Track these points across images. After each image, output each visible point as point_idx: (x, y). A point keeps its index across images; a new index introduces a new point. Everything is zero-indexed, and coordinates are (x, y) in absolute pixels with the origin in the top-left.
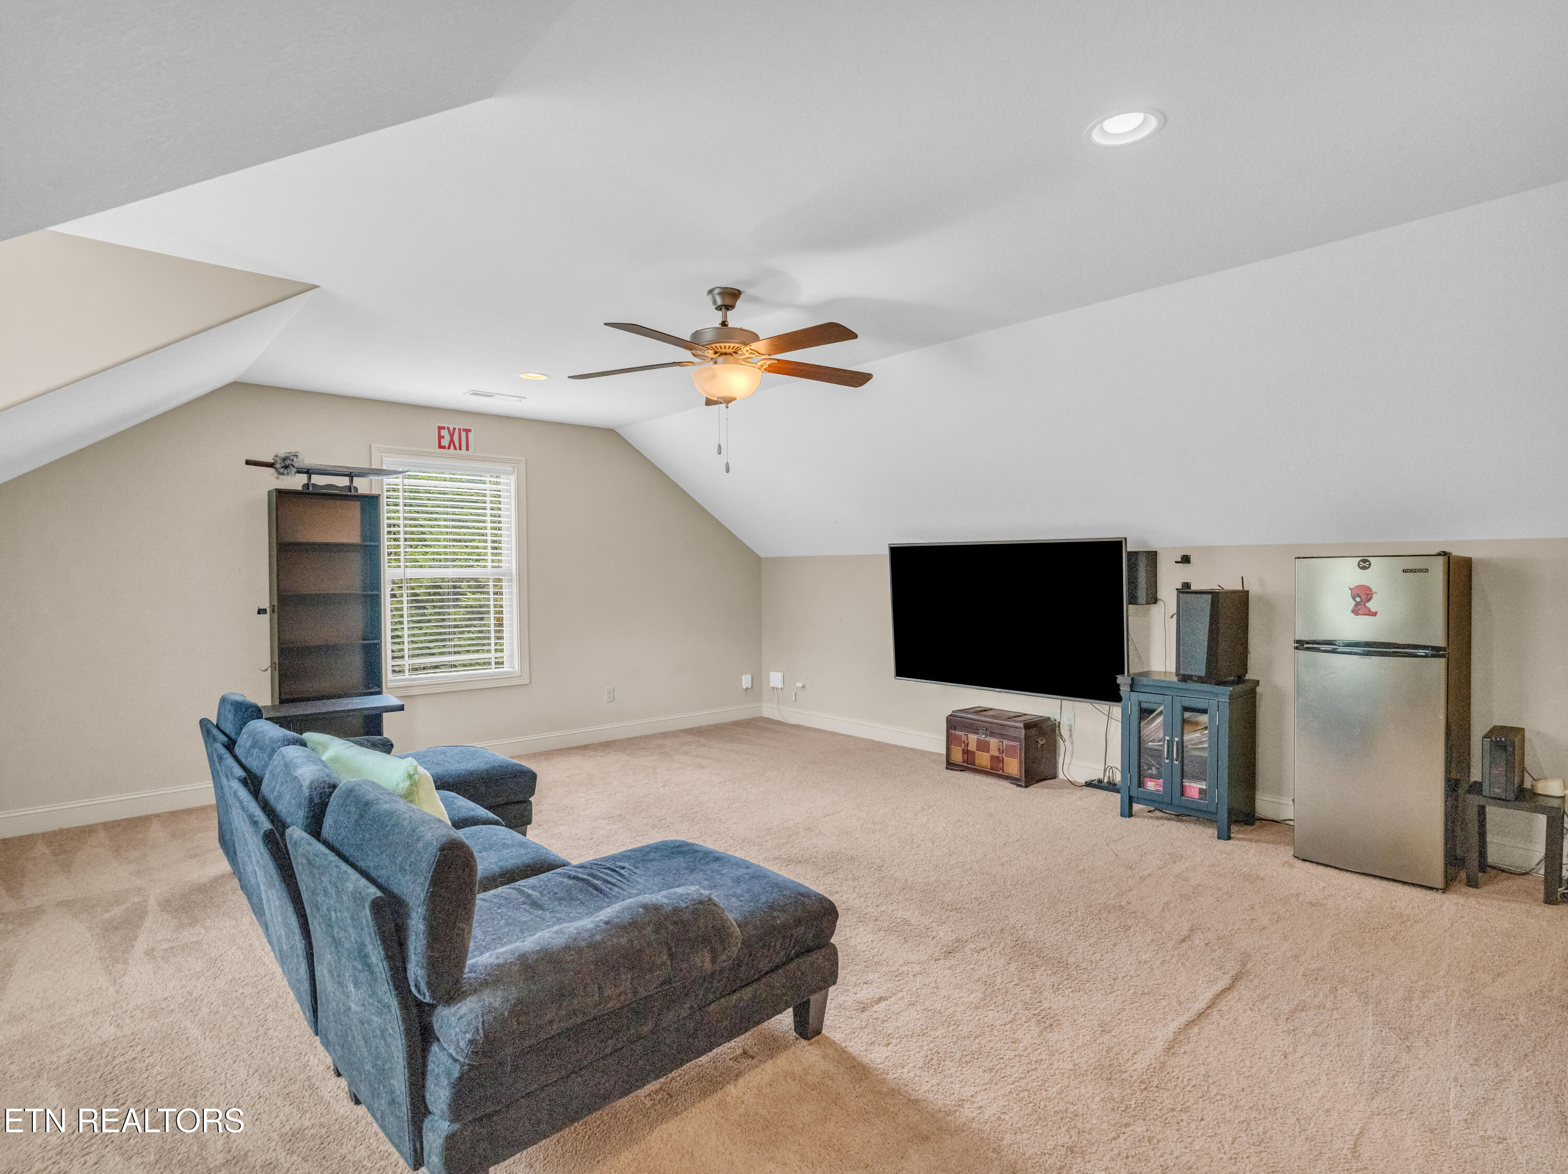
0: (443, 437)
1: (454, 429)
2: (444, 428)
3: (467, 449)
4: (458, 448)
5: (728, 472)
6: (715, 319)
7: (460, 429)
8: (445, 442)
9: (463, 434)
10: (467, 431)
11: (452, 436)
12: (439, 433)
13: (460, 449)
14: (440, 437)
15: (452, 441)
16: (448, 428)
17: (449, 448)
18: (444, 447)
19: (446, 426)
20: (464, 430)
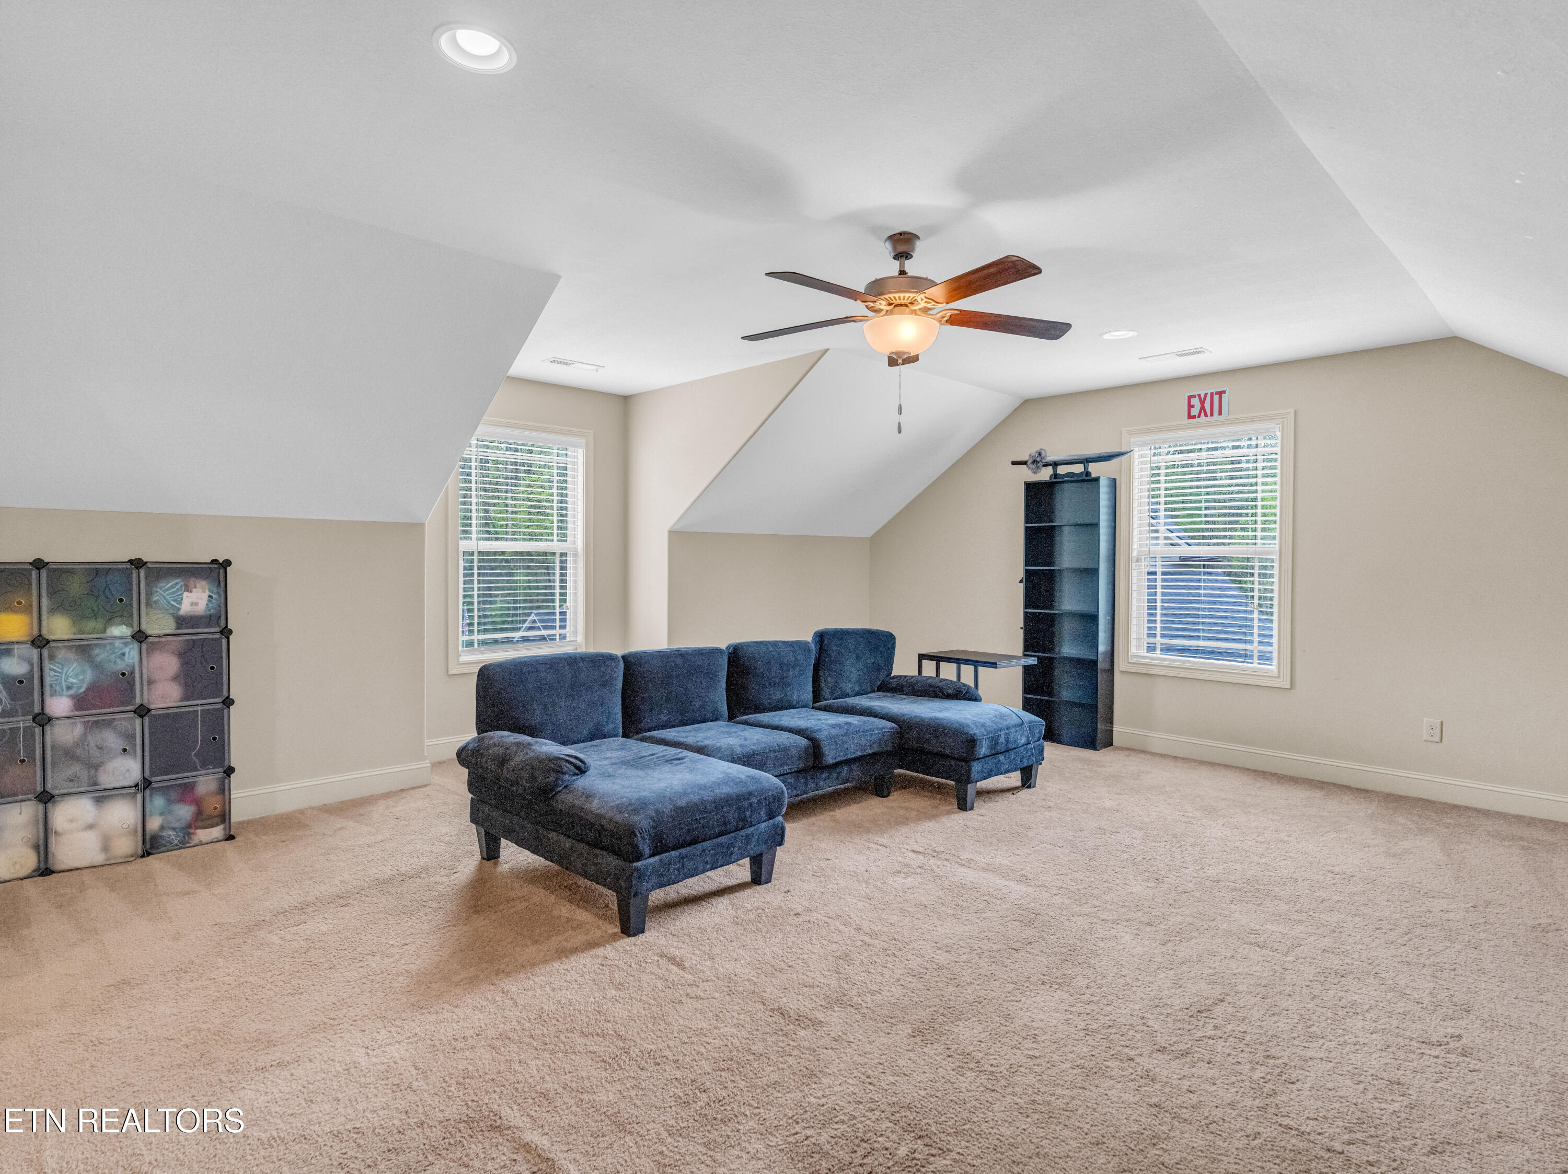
0: (1193, 406)
1: (1206, 394)
2: (1194, 396)
3: (1220, 414)
4: (1208, 413)
5: (900, 432)
6: (892, 268)
7: (1212, 394)
8: (1195, 412)
9: (1216, 398)
10: (1220, 393)
11: (1202, 402)
12: (1189, 402)
13: (1212, 415)
14: (1190, 406)
15: (1203, 408)
16: (1199, 396)
17: (1199, 417)
18: (1194, 417)
19: (1196, 393)
20: (1217, 393)
